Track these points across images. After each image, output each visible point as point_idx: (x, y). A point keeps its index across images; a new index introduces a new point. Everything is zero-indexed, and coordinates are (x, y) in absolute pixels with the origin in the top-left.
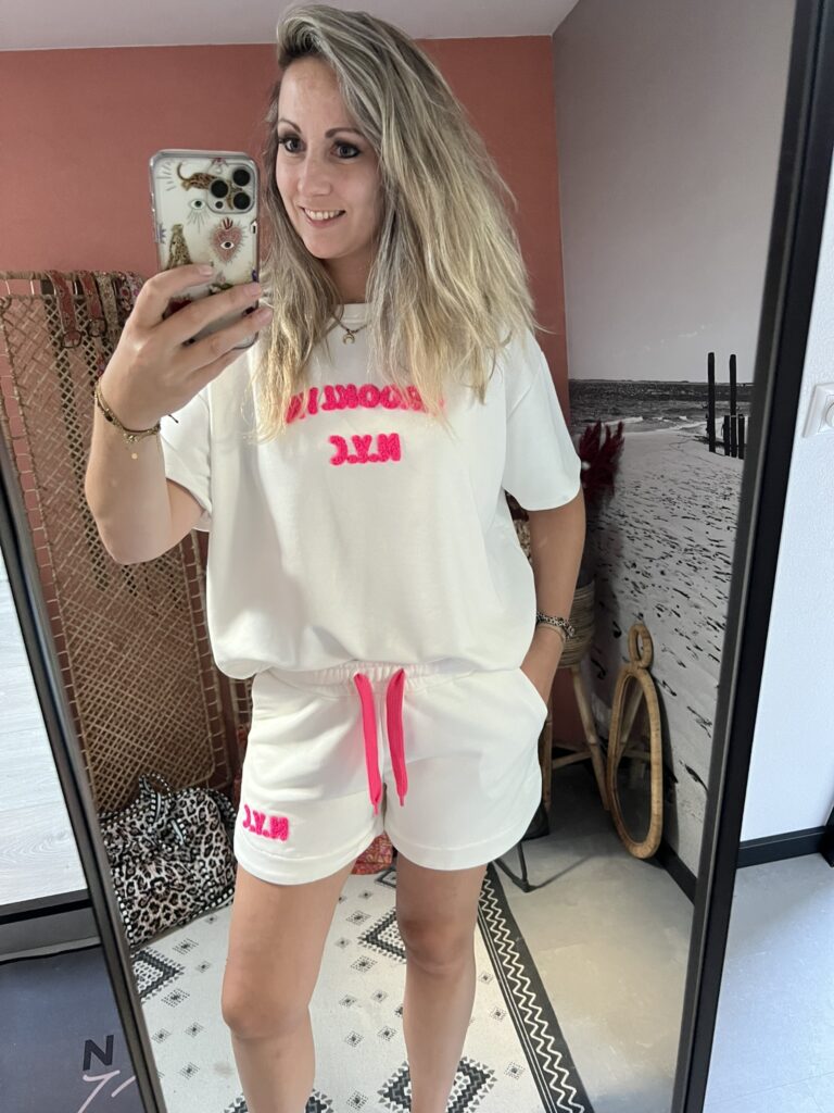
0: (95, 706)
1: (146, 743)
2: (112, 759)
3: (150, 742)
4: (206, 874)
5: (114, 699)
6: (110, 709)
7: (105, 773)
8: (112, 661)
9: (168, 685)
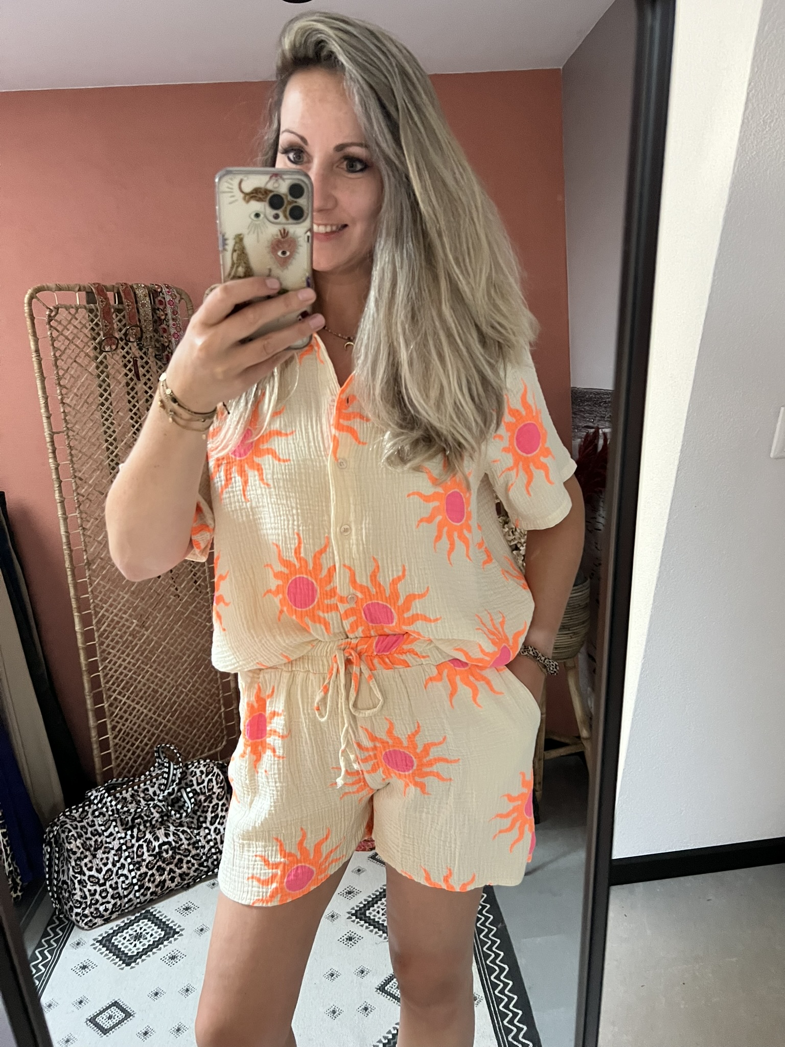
0: (117, 678)
1: (163, 714)
2: (131, 729)
3: (168, 713)
4: (211, 840)
5: (134, 673)
6: (131, 681)
7: (123, 741)
8: (134, 637)
9: (186, 661)
